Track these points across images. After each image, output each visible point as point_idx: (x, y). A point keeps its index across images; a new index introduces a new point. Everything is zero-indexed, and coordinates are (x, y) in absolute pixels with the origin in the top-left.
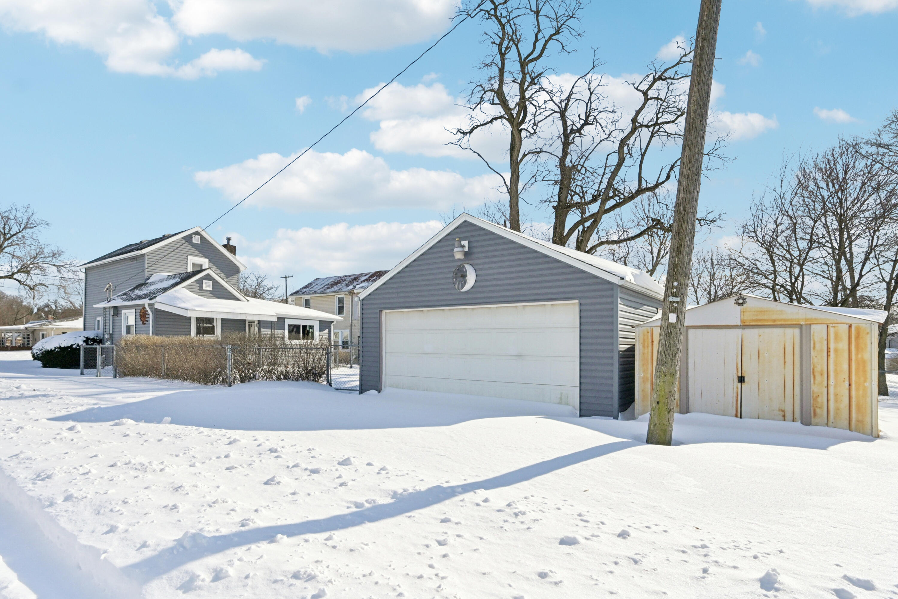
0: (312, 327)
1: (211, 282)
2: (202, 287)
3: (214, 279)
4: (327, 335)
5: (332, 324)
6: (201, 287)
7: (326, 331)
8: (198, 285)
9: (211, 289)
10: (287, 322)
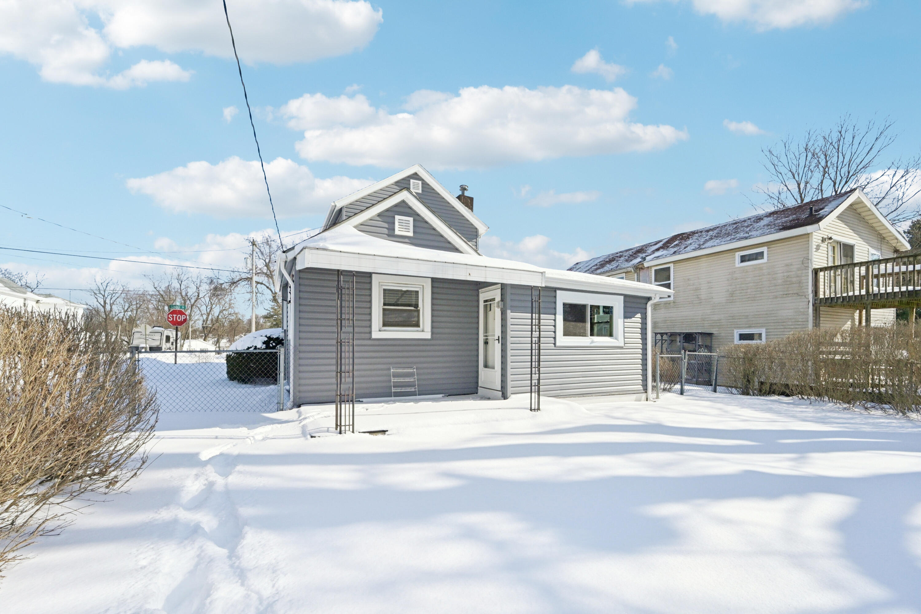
0: (608, 310)
1: (411, 219)
2: (394, 230)
3: (418, 215)
4: (639, 325)
5: (650, 303)
6: (392, 229)
7: (638, 318)
8: (386, 225)
9: (411, 234)
10: (563, 298)
